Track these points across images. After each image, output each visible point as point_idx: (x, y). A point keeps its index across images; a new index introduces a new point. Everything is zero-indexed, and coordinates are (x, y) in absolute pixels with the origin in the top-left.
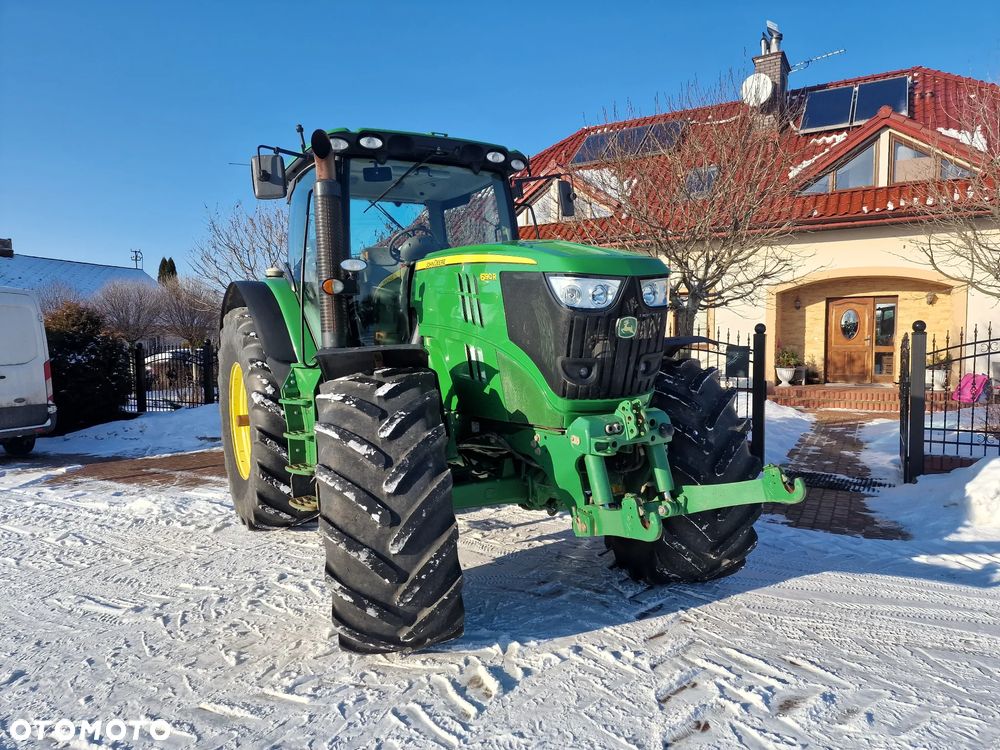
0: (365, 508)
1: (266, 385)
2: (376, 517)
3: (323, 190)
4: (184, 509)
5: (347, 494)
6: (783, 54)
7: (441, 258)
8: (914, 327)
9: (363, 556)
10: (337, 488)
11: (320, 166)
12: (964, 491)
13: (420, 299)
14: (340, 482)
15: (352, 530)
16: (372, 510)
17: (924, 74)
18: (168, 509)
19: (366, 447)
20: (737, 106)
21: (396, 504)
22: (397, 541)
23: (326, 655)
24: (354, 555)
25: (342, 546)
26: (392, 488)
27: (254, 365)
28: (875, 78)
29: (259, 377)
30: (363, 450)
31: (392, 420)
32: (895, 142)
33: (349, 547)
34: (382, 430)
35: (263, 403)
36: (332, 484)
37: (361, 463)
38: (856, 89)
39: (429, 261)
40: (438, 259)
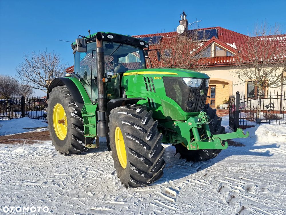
0: (142, 145)
1: (75, 110)
2: (145, 147)
3: (99, 50)
4: (36, 151)
5: (136, 141)
6: (187, 20)
7: (137, 72)
8: (237, 93)
9: (142, 159)
10: (133, 139)
11: (98, 43)
12: (255, 134)
13: (126, 84)
14: (134, 138)
15: (138, 151)
16: (144, 145)
17: (220, 28)
18: (30, 151)
19: (139, 127)
20: (176, 33)
21: (150, 143)
22: (151, 154)
23: (119, 190)
24: (140, 159)
25: (136, 156)
26: (149, 139)
27: (71, 104)
28: (208, 29)
29: (72, 108)
30: (138, 128)
31: (144, 119)
32: (216, 46)
33: (138, 157)
34: (143, 122)
35: (74, 116)
36: (132, 138)
37: (138, 132)
38: (204, 31)
39: (130, 73)
40: (134, 73)
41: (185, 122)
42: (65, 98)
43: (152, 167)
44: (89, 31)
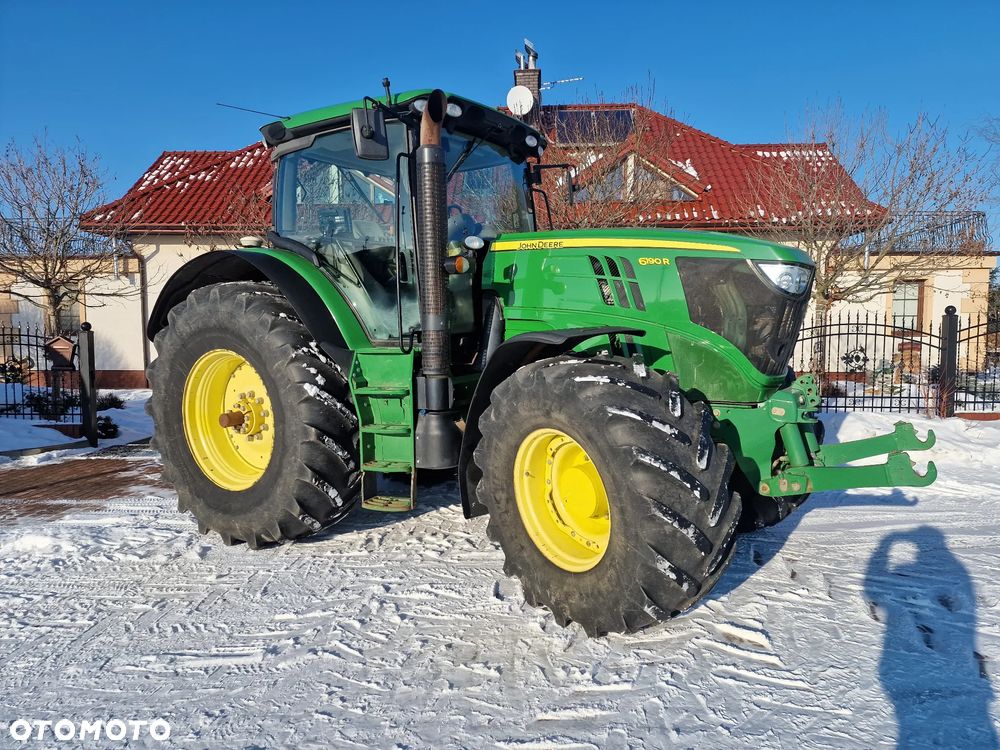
0: (688, 485)
1: (316, 375)
2: (697, 493)
5: (672, 473)
6: (540, 72)
7: (558, 241)
9: (690, 533)
10: (663, 468)
14: (663, 463)
15: (678, 508)
16: (694, 487)
19: (668, 426)
21: (704, 479)
22: (714, 514)
24: (684, 531)
25: (676, 525)
26: (702, 465)
27: (300, 351)
29: (305, 365)
30: (666, 429)
31: (674, 400)
32: (637, 163)
33: (681, 526)
34: (673, 410)
35: (318, 395)
36: (657, 465)
37: (668, 443)
38: (593, 114)
39: (523, 242)
40: (544, 241)
41: (755, 407)
42: (271, 329)
43: (712, 557)
44: (387, 84)
